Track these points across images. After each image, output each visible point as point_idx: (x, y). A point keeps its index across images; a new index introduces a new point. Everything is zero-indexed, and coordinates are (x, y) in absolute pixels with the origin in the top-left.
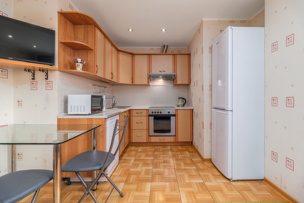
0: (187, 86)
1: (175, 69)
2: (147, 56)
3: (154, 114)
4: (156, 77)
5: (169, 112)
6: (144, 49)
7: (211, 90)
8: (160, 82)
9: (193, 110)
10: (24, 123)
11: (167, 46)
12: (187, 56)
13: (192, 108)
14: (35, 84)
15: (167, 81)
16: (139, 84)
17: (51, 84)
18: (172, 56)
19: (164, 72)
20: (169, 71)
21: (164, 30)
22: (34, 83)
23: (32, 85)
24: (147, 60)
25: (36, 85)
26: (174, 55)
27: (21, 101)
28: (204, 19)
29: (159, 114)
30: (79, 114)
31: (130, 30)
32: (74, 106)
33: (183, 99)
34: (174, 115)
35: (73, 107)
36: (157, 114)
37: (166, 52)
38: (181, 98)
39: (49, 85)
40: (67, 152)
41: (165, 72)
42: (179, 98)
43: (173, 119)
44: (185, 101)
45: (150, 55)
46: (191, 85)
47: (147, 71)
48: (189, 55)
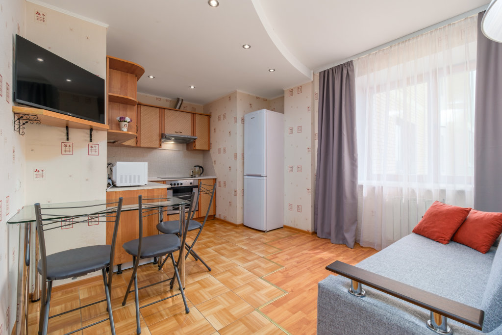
0: (205, 152)
1: (193, 132)
2: (158, 109)
3: (173, 186)
4: (168, 138)
5: (191, 183)
6: (146, 96)
7: (243, 158)
8: (169, 146)
9: (216, 179)
10: (49, 202)
11: (182, 100)
12: (207, 117)
13: (215, 177)
14: (70, 146)
15: (179, 144)
16: (147, 146)
17: (97, 148)
18: (190, 115)
19: (180, 134)
20: (187, 133)
21: (192, 87)
22: (68, 146)
23: (64, 148)
24: (158, 114)
25: (71, 148)
26: (193, 114)
27: (42, 171)
28: (238, 91)
29: (180, 186)
30: (132, 185)
31: (151, 77)
32: (126, 176)
33: (200, 167)
34: (197, 187)
35: (124, 177)
36: (176, 186)
37: (179, 109)
38: (198, 166)
39: (94, 148)
40: (121, 233)
41: (182, 134)
42: (195, 166)
43: (195, 190)
44: (202, 170)
45: (163, 110)
46: (212, 151)
47: (158, 129)
48: (209, 116)
